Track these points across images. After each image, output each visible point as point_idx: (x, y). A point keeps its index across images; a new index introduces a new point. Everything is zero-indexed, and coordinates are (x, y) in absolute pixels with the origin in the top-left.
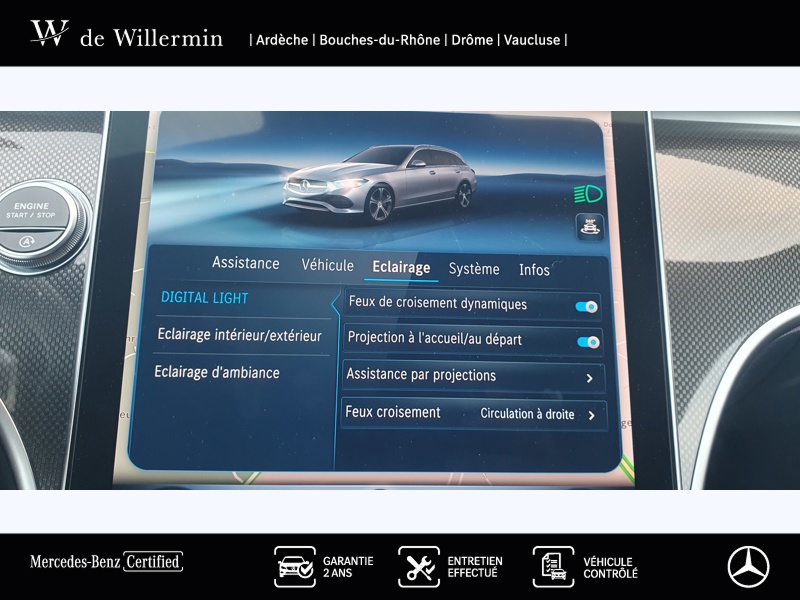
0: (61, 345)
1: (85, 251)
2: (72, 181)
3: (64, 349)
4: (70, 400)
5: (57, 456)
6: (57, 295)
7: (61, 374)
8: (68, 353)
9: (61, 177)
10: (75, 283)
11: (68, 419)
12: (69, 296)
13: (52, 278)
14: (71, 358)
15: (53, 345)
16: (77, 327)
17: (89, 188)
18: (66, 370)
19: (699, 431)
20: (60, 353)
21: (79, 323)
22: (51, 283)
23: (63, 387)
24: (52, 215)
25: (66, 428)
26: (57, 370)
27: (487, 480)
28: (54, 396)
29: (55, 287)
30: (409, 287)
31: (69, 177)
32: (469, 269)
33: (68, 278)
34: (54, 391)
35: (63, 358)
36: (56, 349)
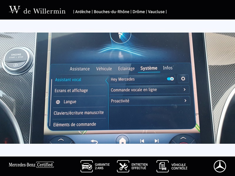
0: (27, 95)
1: (32, 67)
2: (27, 47)
3: (28, 96)
4: (30, 111)
5: (28, 127)
6: (25, 80)
7: (27, 104)
8: (29, 97)
9: (24, 46)
10: (30, 77)
11: (30, 116)
12: (28, 81)
13: (23, 76)
14: (30, 99)
15: (25, 95)
16: (31, 90)
17: (33, 49)
18: (29, 102)
19: (220, 116)
20: (27, 97)
21: (32, 88)
22: (23, 77)
23: (28, 107)
24: (22, 57)
25: (30, 119)
26: (26, 102)
27: (155, 132)
28: (26, 110)
29: (24, 78)
30: (129, 75)
31: (26, 46)
32: (147, 68)
33: (28, 76)
34: (26, 109)
35: (28, 99)
36: (26, 96)
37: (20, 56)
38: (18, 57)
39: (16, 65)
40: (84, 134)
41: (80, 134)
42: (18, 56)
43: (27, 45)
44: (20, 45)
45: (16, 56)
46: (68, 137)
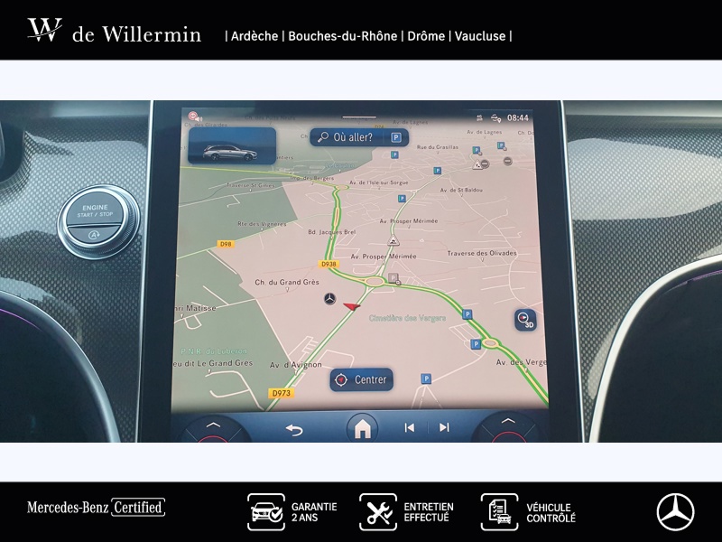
2: (122, 186)
9: (114, 183)
13: (113, 262)
22: (113, 265)
24: (111, 213)
31: (120, 183)
37: (104, 211)
38: (99, 214)
39: (95, 234)
40: (269, 411)
41: (260, 411)
42: (99, 211)
43: (120, 180)
44: (103, 180)
45: (94, 212)
46: (232, 420)
